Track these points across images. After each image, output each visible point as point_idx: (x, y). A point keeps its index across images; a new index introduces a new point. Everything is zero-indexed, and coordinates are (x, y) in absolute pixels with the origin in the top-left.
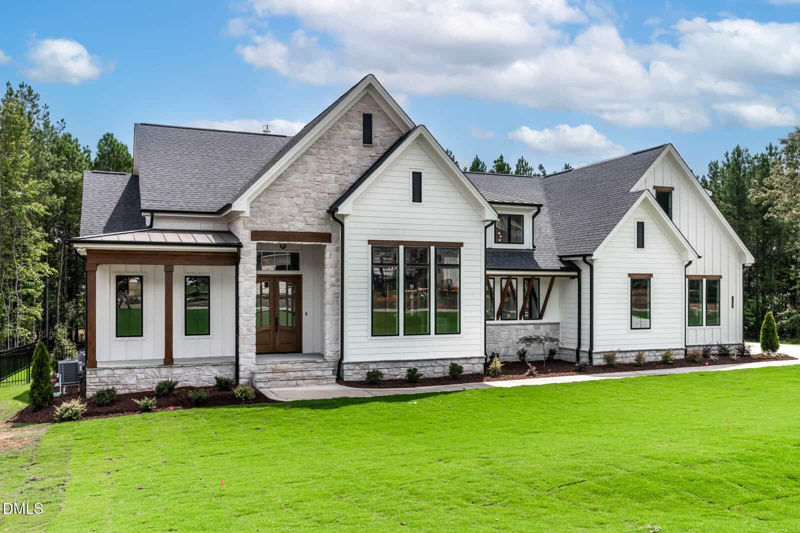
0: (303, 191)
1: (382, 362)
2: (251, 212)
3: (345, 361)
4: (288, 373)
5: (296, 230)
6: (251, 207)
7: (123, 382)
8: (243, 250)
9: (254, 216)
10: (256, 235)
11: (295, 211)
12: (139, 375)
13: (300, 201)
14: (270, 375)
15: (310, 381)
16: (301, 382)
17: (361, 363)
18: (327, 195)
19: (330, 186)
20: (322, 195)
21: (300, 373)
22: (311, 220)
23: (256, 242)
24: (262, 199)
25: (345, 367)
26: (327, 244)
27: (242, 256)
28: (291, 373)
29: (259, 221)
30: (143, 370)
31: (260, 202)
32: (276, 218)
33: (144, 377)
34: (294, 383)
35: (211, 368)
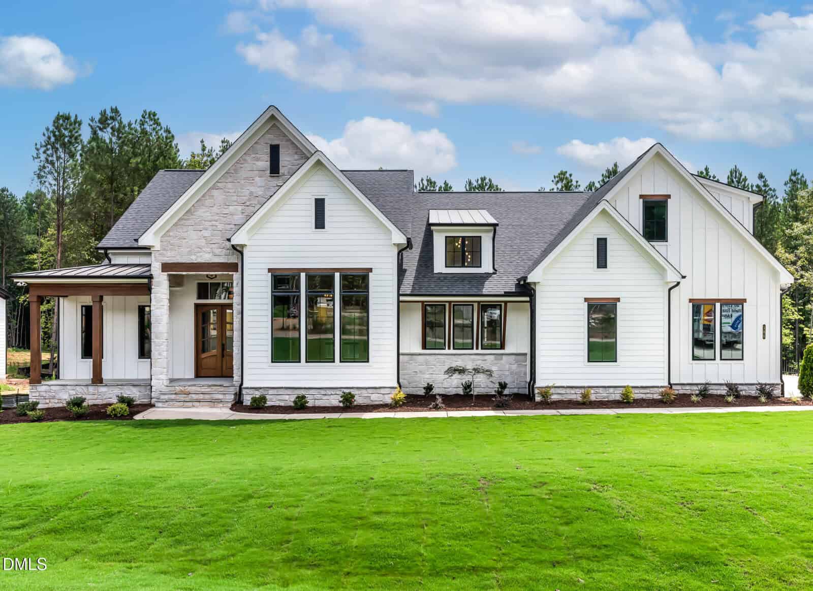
0: (210, 223)
1: (282, 388)
2: (161, 246)
3: (244, 385)
4: (190, 395)
5: (203, 261)
6: (161, 242)
7: (57, 397)
8: (154, 281)
9: (164, 250)
10: (166, 267)
11: (203, 242)
12: (70, 391)
13: (206, 233)
14: (173, 397)
15: (206, 403)
16: (197, 404)
17: (261, 388)
18: (233, 226)
19: (236, 217)
20: (229, 227)
21: (202, 395)
22: (217, 251)
23: (166, 273)
24: (171, 234)
25: (244, 392)
26: (234, 273)
27: (153, 287)
28: (193, 395)
29: (169, 254)
30: (74, 388)
31: (170, 236)
32: (185, 250)
33: (74, 393)
34: (190, 404)
35: (131, 388)
